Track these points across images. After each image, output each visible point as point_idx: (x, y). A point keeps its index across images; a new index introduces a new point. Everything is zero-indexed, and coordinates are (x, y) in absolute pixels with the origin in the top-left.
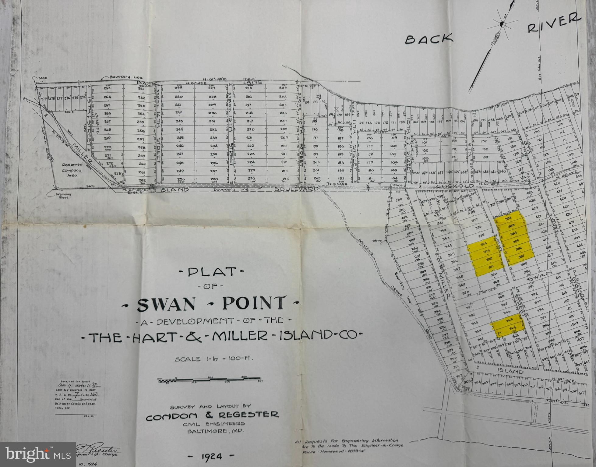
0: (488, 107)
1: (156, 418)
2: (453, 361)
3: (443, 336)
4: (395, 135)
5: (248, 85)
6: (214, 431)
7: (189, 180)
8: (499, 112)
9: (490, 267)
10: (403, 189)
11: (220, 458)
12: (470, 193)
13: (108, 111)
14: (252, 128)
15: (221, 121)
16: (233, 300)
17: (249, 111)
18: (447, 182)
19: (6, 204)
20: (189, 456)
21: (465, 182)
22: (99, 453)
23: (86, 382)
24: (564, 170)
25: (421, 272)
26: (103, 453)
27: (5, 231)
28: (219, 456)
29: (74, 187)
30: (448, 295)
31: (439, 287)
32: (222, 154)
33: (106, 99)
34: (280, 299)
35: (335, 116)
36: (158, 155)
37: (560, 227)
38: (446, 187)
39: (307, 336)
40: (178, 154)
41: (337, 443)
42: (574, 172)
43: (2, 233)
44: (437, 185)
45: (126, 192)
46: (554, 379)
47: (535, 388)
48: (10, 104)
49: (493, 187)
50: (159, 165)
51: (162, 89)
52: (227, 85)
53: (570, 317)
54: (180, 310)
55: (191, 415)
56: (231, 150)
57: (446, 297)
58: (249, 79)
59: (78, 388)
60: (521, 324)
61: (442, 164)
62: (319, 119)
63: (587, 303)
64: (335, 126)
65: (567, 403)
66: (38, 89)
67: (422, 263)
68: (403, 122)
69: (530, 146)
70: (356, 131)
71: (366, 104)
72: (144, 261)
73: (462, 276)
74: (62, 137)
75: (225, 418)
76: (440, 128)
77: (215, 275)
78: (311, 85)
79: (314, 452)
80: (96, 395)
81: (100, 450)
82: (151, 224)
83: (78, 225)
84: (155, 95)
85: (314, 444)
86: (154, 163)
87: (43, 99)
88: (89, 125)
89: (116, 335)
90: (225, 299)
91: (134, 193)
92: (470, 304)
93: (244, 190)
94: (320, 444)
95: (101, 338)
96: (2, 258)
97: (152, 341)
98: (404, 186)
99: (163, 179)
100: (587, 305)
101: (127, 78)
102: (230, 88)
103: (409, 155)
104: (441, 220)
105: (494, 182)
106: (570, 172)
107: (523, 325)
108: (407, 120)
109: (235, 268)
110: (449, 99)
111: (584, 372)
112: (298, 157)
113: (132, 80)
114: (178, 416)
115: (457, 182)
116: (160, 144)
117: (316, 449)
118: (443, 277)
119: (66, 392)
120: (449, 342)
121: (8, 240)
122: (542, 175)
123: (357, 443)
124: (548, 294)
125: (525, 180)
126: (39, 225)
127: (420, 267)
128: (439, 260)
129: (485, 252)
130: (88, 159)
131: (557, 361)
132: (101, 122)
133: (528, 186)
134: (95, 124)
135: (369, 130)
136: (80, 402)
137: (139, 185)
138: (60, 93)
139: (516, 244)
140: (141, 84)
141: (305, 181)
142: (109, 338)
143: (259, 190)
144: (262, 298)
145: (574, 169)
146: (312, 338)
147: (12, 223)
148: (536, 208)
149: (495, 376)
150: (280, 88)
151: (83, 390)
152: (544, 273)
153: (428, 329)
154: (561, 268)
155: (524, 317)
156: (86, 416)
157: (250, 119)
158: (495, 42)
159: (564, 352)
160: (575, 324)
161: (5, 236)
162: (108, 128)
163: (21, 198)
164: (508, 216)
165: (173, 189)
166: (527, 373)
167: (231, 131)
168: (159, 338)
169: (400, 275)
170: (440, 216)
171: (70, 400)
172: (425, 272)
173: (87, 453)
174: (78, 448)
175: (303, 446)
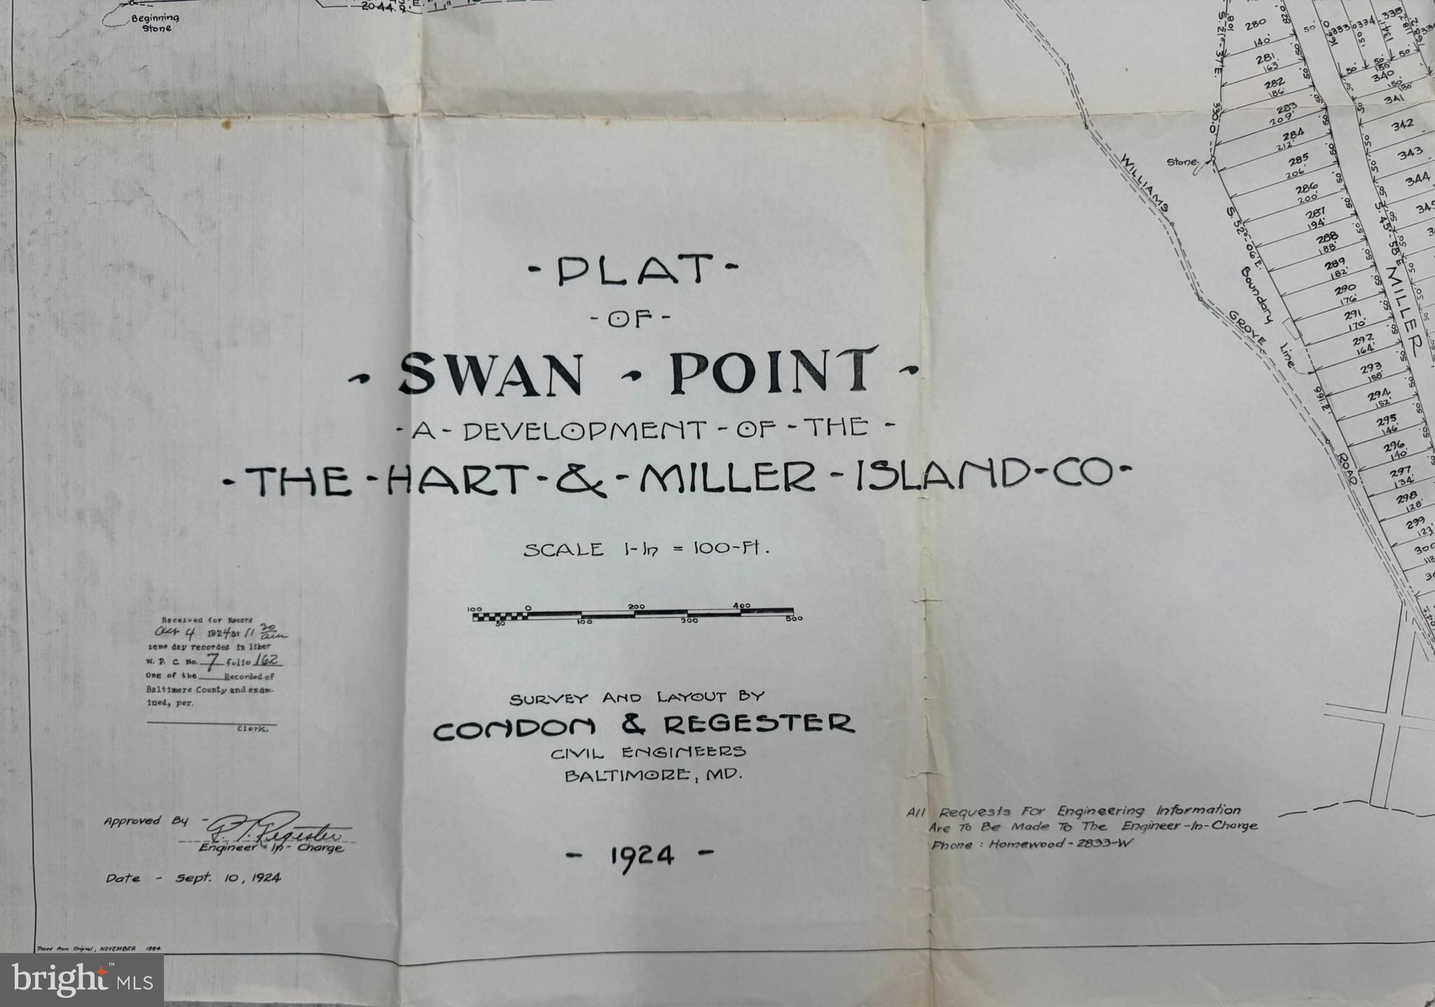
1: (465, 731)
2: (1429, 556)
3: (1394, 473)
6: (649, 775)
11: (670, 859)
16: (702, 363)
20: (570, 855)
22: (285, 845)
23: (242, 620)
25: (1329, 265)
26: (300, 843)
28: (665, 855)
31: (1388, 313)
34: (858, 356)
39: (943, 479)
41: (1043, 819)
54: (536, 394)
55: (576, 725)
57: (1408, 345)
59: (215, 641)
67: (1333, 236)
72: (416, 229)
75: (683, 732)
77: (645, 280)
79: (969, 846)
80: (273, 663)
81: (291, 834)
82: (435, 112)
83: (205, 121)
85: (968, 820)
89: (331, 473)
90: (677, 358)
91: (381, 7)
94: (986, 819)
95: (286, 483)
97: (450, 489)
104: (1396, 92)
109: (710, 257)
114: (534, 727)
117: (976, 835)
118: (1400, 281)
119: (178, 654)
120: (1414, 494)
123: (1106, 819)
126: (81, 121)
127: (1325, 248)
128: (1388, 223)
136: (224, 685)
142: (309, 484)
144: (797, 354)
146: (961, 486)
151: (233, 647)
153: (1347, 452)
156: (242, 728)
163: (22, 35)
168: (471, 482)
169: (1257, 275)
170: (1391, 79)
171: (192, 679)
172: (1341, 264)
173: (248, 844)
174: (221, 827)
175: (934, 827)
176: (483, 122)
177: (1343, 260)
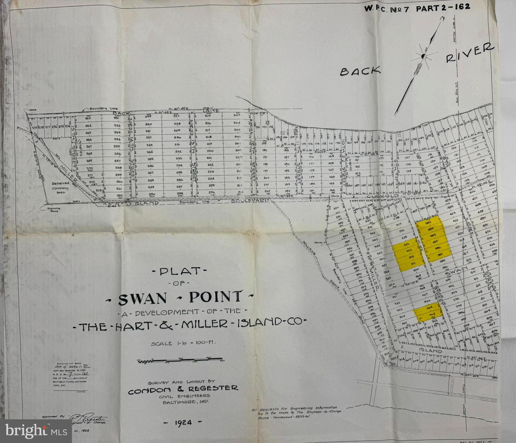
0: (411, 129)
1: (136, 392)
2: (382, 341)
3: (373, 321)
4: (332, 154)
5: (207, 113)
6: (185, 402)
7: (158, 195)
8: (420, 133)
9: (412, 264)
10: (339, 199)
11: (191, 423)
12: (395, 202)
13: (89, 138)
14: (211, 149)
15: (185, 145)
16: (198, 294)
17: (209, 135)
18: (376, 193)
19: (6, 217)
20: (165, 423)
21: (391, 193)
22: (90, 422)
23: (78, 363)
24: (479, 180)
25: (355, 268)
26: (94, 421)
27: (6, 240)
28: (189, 422)
29: (63, 202)
30: (377, 287)
31: (370, 280)
32: (187, 172)
33: (87, 128)
34: (238, 293)
35: (281, 138)
36: (132, 174)
37: (475, 229)
38: (375, 197)
39: (260, 323)
40: (149, 173)
41: (287, 411)
42: (488, 182)
43: (4, 241)
44: (368, 195)
45: (106, 206)
46: (469, 357)
47: (452, 365)
48: (5, 132)
49: (415, 196)
50: (133, 182)
51: (135, 118)
52: (190, 113)
53: (483, 306)
54: (154, 303)
55: (166, 390)
56: (194, 169)
57: (375, 288)
58: (208, 108)
59: (71, 369)
60: (440, 311)
61: (372, 177)
62: (268, 142)
63: (499, 293)
64: (282, 147)
65: (479, 376)
66: (29, 119)
67: (356, 261)
68: (339, 143)
69: (448, 160)
70: (300, 151)
71: (307, 128)
72: (123, 263)
73: (388, 271)
74: (52, 160)
75: (193, 391)
76: (369, 148)
77: (183, 274)
78: (261, 113)
79: (268, 418)
80: (87, 374)
81: (92, 419)
82: (127, 232)
83: (67, 234)
84: (129, 123)
85: (267, 411)
86: (129, 181)
87: (34, 128)
88: (74, 150)
89: (101, 325)
90: (191, 293)
91: (113, 206)
92: (396, 294)
93: (206, 203)
94: (272, 411)
95: (90, 328)
96: (5, 262)
97: (132, 329)
98: (340, 196)
99: (137, 195)
100: (498, 296)
101: (104, 110)
102: (192, 116)
103: (344, 171)
104: (371, 225)
105: (416, 192)
106: (484, 181)
107: (441, 312)
108: (342, 141)
109: (199, 268)
110: (377, 123)
111: (494, 351)
112: (251, 173)
113: (108, 111)
114: (154, 390)
115: (384, 193)
116: (134, 164)
117: (269, 415)
118: (373, 272)
119: (61, 373)
120: (379, 326)
121: (9, 247)
122: (459, 185)
123: (303, 410)
124: (464, 287)
125: (443, 190)
126: (34, 234)
127: (354, 264)
128: (369, 258)
129: (408, 251)
130: (73, 179)
131: (471, 342)
132: (84, 147)
133: (447, 195)
134: (78, 149)
135: (310, 150)
136: (74, 380)
137: (117, 200)
138: (48, 122)
139: (435, 244)
140: (116, 114)
141: (257, 193)
142: (96, 328)
143: (218, 202)
144: (222, 292)
145: (487, 179)
146: (265, 325)
147: (11, 233)
148: (454, 213)
149: (417, 354)
150: (235, 115)
151: (76, 370)
152: (460, 268)
153: (361, 315)
154: (475, 264)
155: (442, 306)
156: (79, 392)
157: (209, 142)
158: (417, 72)
159: (478, 335)
160: (487, 311)
161: (6, 244)
162: (89, 152)
163: (18, 212)
164: (428, 221)
165: (145, 202)
166: (445, 352)
167: (194, 152)
168: (137, 327)
169: (337, 271)
170: (370, 222)
171: (65, 379)
172: (358, 268)
173: (80, 422)
174: (73, 418)
175: (259, 413)
176: (140, 234)
177: (358, 267)
